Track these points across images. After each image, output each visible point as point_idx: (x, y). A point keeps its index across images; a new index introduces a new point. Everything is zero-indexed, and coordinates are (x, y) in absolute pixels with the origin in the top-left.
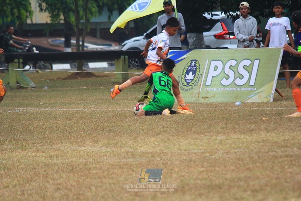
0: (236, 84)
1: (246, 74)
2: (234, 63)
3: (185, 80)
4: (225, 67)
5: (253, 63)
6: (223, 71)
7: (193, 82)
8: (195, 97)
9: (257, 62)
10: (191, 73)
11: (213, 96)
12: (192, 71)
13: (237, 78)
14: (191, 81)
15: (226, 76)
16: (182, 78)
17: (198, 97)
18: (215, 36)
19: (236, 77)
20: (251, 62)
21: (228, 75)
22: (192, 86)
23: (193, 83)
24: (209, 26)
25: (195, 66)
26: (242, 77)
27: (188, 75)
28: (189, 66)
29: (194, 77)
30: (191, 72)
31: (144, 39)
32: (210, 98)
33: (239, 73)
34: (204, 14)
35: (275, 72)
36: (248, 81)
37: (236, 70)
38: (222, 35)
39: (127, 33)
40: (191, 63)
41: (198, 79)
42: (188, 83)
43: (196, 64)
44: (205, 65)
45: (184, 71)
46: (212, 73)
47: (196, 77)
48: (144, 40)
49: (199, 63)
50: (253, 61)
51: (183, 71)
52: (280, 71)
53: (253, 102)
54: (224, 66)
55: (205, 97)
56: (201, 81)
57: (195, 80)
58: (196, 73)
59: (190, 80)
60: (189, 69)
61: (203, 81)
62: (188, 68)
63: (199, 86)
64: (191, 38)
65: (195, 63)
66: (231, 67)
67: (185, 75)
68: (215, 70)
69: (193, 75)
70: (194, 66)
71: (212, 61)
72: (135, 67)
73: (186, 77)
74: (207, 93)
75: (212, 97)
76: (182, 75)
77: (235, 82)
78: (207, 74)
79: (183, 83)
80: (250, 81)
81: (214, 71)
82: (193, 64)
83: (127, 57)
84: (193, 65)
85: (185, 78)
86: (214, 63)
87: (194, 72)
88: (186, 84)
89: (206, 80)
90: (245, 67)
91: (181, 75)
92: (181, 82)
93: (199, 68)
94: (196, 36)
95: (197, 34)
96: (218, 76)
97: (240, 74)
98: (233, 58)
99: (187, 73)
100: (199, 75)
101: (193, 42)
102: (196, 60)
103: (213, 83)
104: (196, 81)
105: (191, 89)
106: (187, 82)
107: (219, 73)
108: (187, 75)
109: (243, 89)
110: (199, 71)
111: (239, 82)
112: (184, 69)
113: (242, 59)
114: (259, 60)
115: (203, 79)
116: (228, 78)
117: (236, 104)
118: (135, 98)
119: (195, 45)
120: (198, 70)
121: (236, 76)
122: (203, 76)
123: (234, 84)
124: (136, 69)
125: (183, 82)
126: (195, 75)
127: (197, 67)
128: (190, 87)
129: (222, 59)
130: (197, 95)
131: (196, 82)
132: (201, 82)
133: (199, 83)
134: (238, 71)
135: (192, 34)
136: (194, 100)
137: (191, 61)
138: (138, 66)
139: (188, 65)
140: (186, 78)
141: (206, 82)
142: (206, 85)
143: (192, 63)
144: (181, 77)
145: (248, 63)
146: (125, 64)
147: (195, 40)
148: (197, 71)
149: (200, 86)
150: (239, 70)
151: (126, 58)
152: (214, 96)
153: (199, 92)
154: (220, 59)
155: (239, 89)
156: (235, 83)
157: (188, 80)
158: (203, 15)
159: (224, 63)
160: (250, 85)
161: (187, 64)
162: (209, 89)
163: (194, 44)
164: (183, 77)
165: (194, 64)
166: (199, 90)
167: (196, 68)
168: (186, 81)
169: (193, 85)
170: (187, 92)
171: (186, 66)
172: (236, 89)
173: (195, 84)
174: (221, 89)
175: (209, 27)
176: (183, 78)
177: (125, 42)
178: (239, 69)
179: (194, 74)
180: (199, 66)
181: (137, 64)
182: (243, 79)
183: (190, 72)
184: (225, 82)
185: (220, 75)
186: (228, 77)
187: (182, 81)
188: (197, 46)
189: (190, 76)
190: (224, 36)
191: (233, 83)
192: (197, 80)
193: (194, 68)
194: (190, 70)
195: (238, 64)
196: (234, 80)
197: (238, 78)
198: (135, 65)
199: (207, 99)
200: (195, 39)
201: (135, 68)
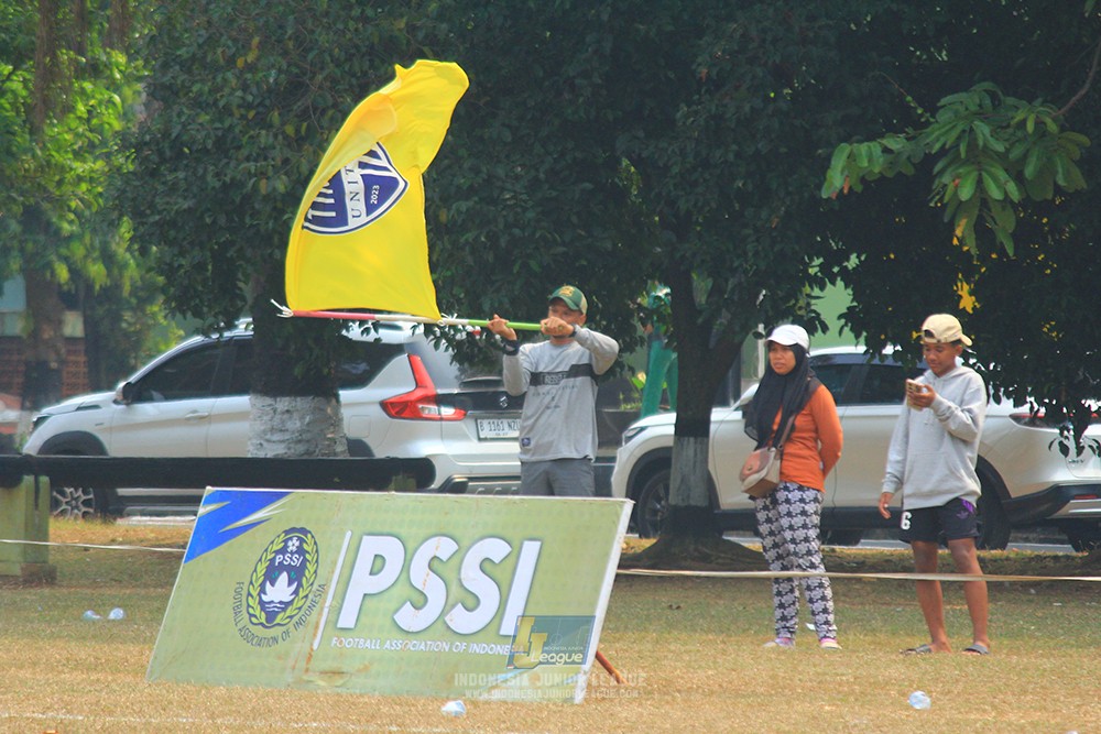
0: (448, 627)
1: (487, 591)
2: (445, 547)
3: (262, 603)
4: (411, 560)
5: (516, 552)
6: (404, 575)
7: (288, 613)
8: (294, 668)
9: (531, 550)
10: (284, 577)
11: (362, 667)
12: (289, 569)
13: (453, 606)
14: (284, 610)
15: (416, 597)
16: (249, 594)
17: (307, 670)
18: (386, 406)
19: (450, 602)
20: (508, 549)
21: (422, 593)
22: (284, 629)
23: (291, 617)
24: (363, 366)
25: (301, 551)
26: (472, 602)
27: (273, 585)
28: (277, 552)
29: (296, 592)
30: (285, 575)
31: (115, 402)
32: (351, 675)
33: (462, 586)
34: (348, 330)
35: (597, 590)
36: (496, 621)
37: (451, 576)
38: (411, 402)
39: (54, 365)
40: (286, 541)
41: (308, 603)
42: (271, 616)
43: (305, 546)
44: (339, 552)
45: (259, 569)
46: (362, 583)
47: (301, 594)
48: (115, 406)
49: (315, 543)
50: (516, 543)
51: (255, 570)
52: (621, 571)
53: (509, 701)
54: (408, 557)
55: (334, 673)
56: (322, 609)
57: (299, 605)
58: (304, 579)
59: (281, 603)
60: (277, 561)
61: (326, 610)
62: (274, 558)
63: (311, 629)
64: (295, 415)
65: (301, 541)
66: (436, 563)
67: (262, 586)
68: (375, 570)
69: (290, 584)
70: (296, 552)
71: (365, 538)
72: (77, 507)
73: (265, 594)
74: (341, 654)
75: (359, 671)
76: (251, 583)
77: (447, 619)
78: (346, 582)
79: (251, 615)
80: (501, 619)
81: (371, 574)
82: (293, 545)
83: (44, 479)
84: (294, 549)
85: (259, 595)
86: (371, 546)
87: (296, 574)
88: (263, 620)
89: (340, 609)
90: (486, 565)
91: (247, 583)
92: (244, 611)
93: (317, 561)
94: (315, 408)
95: (316, 399)
96: (386, 595)
97: (466, 589)
98: (444, 531)
99: (271, 575)
100: (315, 586)
101: (301, 432)
102: (304, 531)
103: (362, 618)
104: (300, 608)
105: (280, 640)
106: (267, 613)
107: (390, 584)
108: (268, 583)
109: (476, 648)
110: (315, 572)
111: (462, 620)
112: (260, 560)
113: (477, 537)
114: (539, 543)
115: (327, 604)
116: (420, 605)
117: (444, 709)
118: (68, 659)
119: (308, 441)
120: (311, 568)
121: (451, 597)
122: (327, 593)
123: (441, 625)
124: (80, 514)
125: (251, 611)
126: (300, 585)
127: (307, 556)
128: (276, 632)
129: (403, 532)
130: (302, 664)
131: (302, 612)
132: (320, 614)
133: (312, 618)
134: (460, 580)
135: (299, 399)
136: (290, 680)
137: (286, 532)
138: (86, 503)
139: (276, 548)
140: (264, 598)
141: (339, 613)
142: (339, 625)
143: (291, 539)
144: (244, 593)
145: (497, 549)
146: (37, 505)
147: (308, 424)
148: (307, 573)
149: (317, 627)
150: (463, 576)
151: (41, 485)
152: (366, 668)
153: (312, 650)
154: (396, 530)
155: (461, 646)
156: (445, 623)
157: (272, 602)
158: (344, 332)
159: (411, 546)
160: (502, 633)
161: (272, 542)
162: (348, 642)
163: (304, 436)
164: (255, 594)
165: (297, 544)
166: (312, 645)
167: (305, 560)
168: (263, 609)
169: (291, 625)
170: (264, 650)
171: (266, 550)
172: (450, 649)
173: (296, 619)
174: (395, 644)
175: (365, 371)
176: (252, 597)
177: (45, 411)
178: (463, 571)
179: (296, 584)
180: (317, 551)
181: (84, 498)
182: (478, 610)
183: (280, 573)
184: (409, 618)
185: (395, 591)
186: (422, 599)
187: (249, 606)
188: (317, 446)
189: (280, 591)
190: (416, 408)
191: (440, 623)
192: (305, 607)
193: (296, 561)
194: (282, 567)
195: (460, 554)
196: (443, 613)
197: (460, 605)
198: (77, 499)
199: (340, 682)
200: (307, 419)
201: (76, 511)
